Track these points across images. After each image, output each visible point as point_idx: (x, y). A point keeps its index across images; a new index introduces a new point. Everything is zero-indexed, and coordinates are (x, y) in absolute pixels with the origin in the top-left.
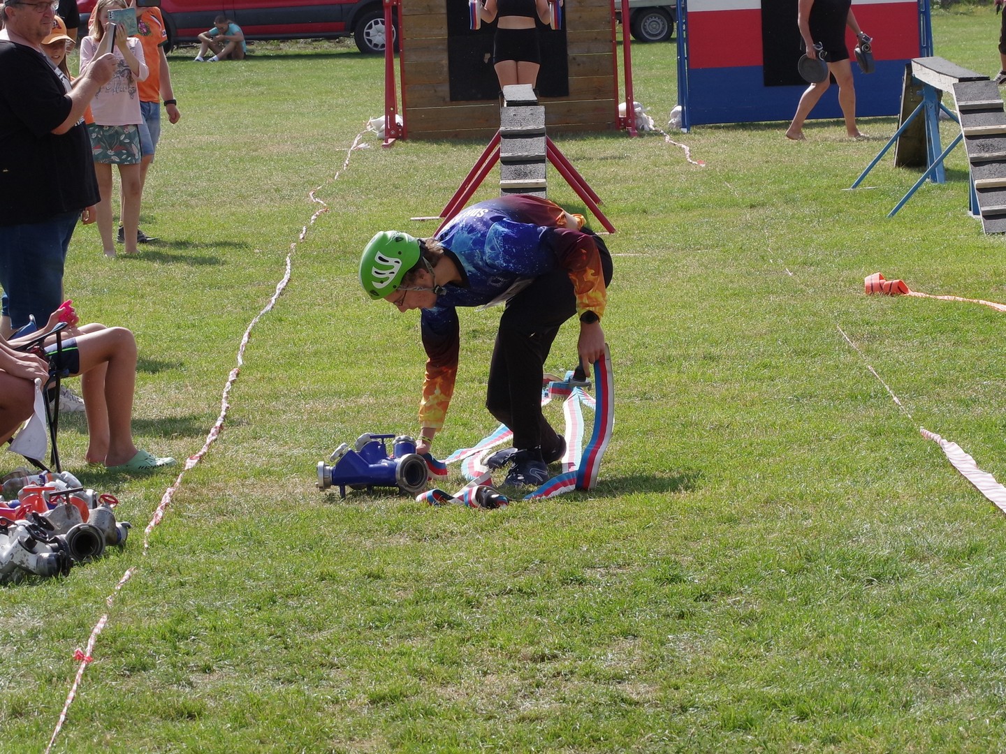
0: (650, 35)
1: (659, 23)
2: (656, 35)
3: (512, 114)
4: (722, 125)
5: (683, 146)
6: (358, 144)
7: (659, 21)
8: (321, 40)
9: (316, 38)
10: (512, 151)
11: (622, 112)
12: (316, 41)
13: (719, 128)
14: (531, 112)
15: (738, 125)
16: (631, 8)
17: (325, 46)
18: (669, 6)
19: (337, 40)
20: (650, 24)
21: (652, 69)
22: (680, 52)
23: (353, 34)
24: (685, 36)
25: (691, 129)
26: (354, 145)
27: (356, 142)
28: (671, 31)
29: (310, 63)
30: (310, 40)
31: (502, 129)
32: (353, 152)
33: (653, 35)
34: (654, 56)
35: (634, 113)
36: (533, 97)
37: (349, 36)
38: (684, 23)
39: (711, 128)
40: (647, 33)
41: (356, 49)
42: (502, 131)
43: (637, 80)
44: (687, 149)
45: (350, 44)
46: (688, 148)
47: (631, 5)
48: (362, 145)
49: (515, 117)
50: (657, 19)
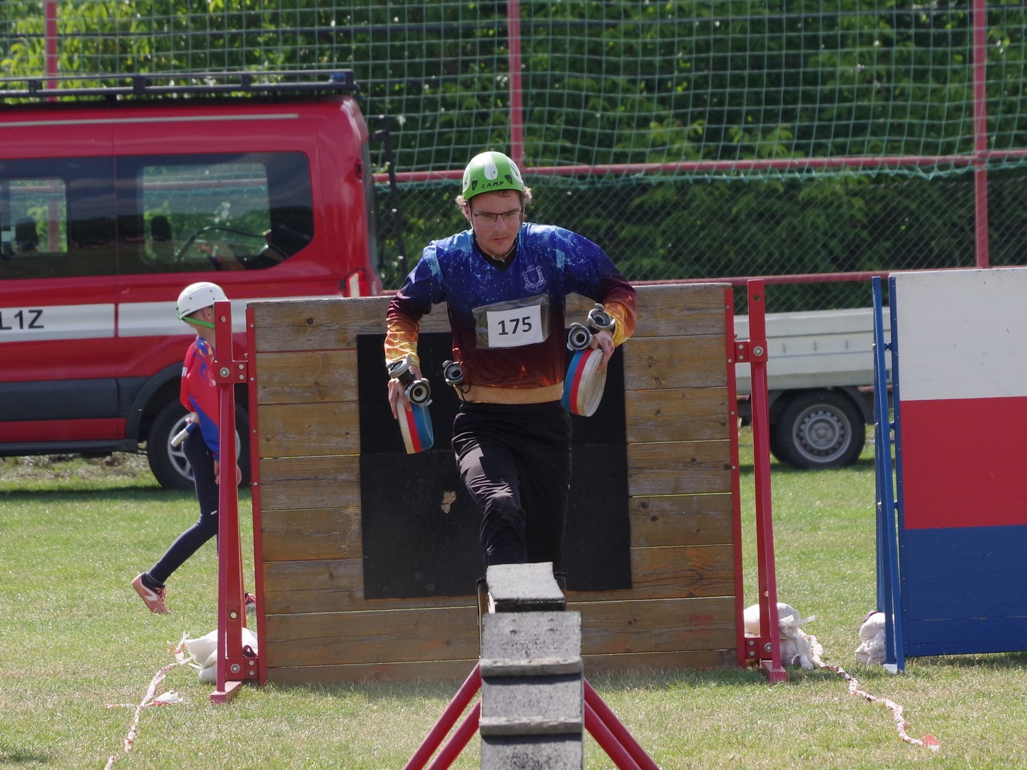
0: (812, 451)
1: (832, 426)
2: (827, 453)
3: (507, 630)
4: (978, 656)
5: (890, 703)
6: (156, 693)
7: (833, 421)
8: (71, 459)
9: (60, 454)
10: (506, 712)
11: (751, 625)
12: (60, 459)
13: (970, 663)
14: (551, 625)
15: (1013, 658)
16: (770, 392)
17: (81, 472)
18: (855, 387)
19: (108, 458)
20: (811, 427)
21: (815, 528)
22: (883, 490)
23: (143, 445)
24: (893, 456)
25: (907, 665)
26: (149, 695)
27: (152, 688)
28: (859, 442)
29: (47, 509)
30: (46, 458)
31: (484, 662)
32: (145, 713)
33: (819, 453)
34: (821, 499)
35: (778, 629)
36: (552, 591)
37: (134, 450)
38: (893, 426)
39: (951, 663)
40: (805, 446)
41: (150, 479)
42: (486, 669)
43: (783, 554)
44: (898, 710)
45: (138, 469)
46: (901, 709)
47: (772, 385)
48: (166, 697)
49: (516, 638)
50: (828, 417)
